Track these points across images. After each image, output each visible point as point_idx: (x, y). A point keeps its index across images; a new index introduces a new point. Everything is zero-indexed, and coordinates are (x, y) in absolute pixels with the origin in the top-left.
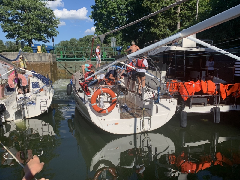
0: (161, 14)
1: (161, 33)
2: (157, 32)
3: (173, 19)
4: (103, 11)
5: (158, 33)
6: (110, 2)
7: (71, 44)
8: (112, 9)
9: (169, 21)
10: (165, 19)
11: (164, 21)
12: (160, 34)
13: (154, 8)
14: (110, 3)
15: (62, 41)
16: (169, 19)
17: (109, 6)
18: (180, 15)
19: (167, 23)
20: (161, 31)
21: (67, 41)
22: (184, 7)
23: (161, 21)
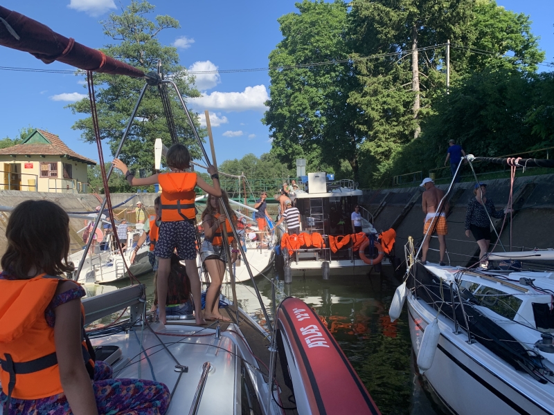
0: (381, 116)
1: (380, 150)
2: (371, 149)
3: (404, 123)
4: (285, 111)
5: (373, 151)
6: (296, 94)
7: (245, 168)
8: (299, 108)
9: (397, 128)
10: (389, 123)
11: (387, 127)
12: (377, 151)
13: (367, 105)
14: (296, 97)
15: (227, 162)
16: (395, 123)
17: (294, 103)
18: (418, 115)
19: (391, 131)
20: (379, 146)
21: (236, 161)
22: (426, 100)
23: (381, 129)
